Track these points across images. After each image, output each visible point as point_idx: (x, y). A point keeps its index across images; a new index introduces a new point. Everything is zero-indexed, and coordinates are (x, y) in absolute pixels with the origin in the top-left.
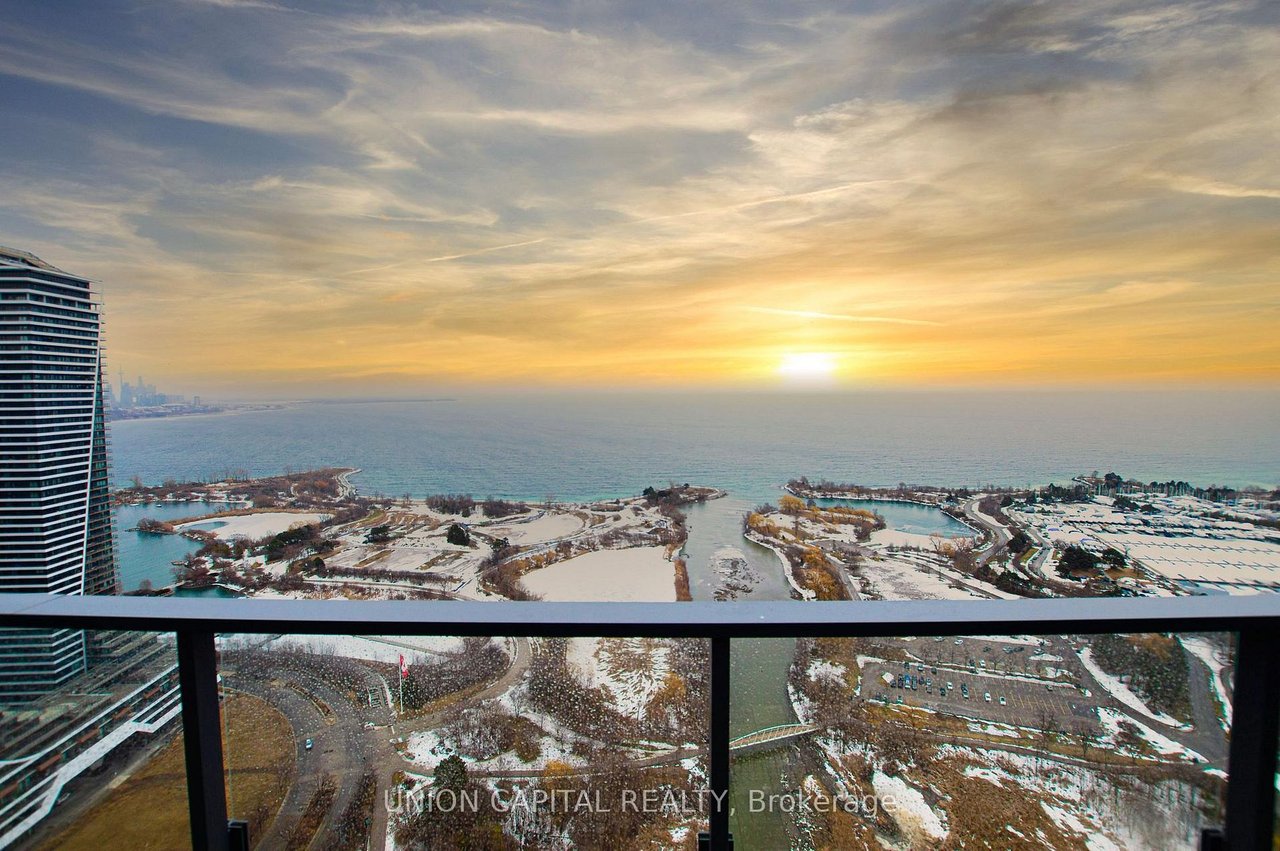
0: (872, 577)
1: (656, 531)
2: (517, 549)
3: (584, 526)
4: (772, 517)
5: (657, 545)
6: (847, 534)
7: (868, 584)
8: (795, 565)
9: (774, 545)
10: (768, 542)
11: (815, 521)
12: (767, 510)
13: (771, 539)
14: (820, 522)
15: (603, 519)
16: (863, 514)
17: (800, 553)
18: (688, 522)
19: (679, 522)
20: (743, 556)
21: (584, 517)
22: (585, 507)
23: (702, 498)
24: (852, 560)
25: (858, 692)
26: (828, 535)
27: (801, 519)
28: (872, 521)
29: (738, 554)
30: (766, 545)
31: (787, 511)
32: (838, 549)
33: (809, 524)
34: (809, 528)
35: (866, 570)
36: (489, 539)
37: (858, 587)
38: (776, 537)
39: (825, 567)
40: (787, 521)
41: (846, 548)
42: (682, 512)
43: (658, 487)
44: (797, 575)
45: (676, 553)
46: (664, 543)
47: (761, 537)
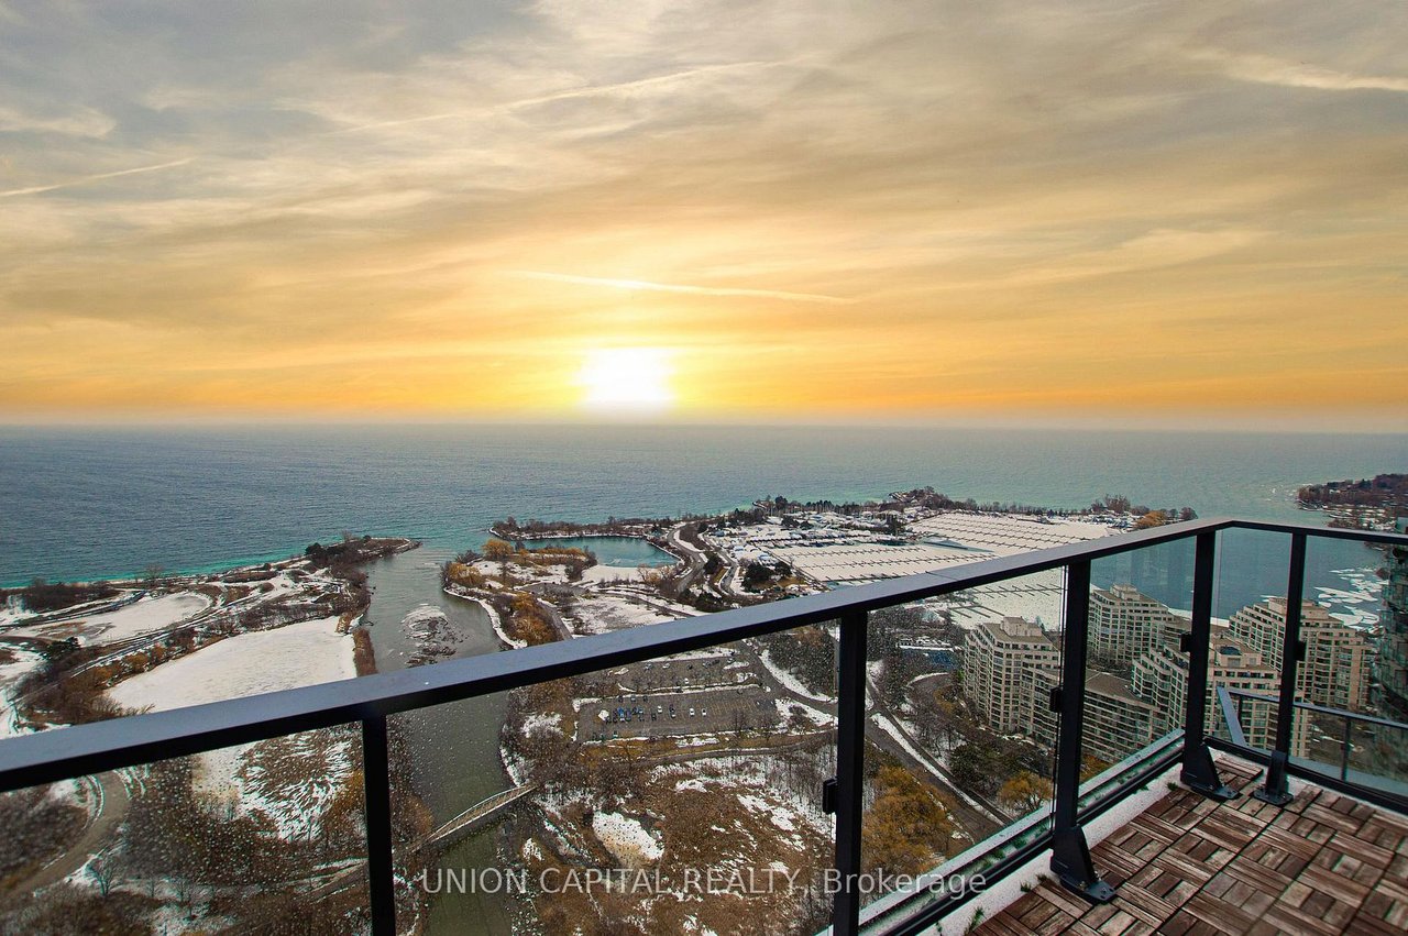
0: (585, 616)
1: (326, 599)
2: (95, 651)
3: (214, 604)
4: (475, 565)
5: (328, 616)
6: (558, 575)
7: (581, 624)
8: (504, 617)
9: (480, 596)
10: (472, 594)
11: (524, 565)
12: (470, 557)
13: (476, 590)
14: (529, 565)
15: (246, 591)
16: (574, 552)
17: (509, 601)
18: (370, 583)
19: (358, 583)
20: (442, 614)
21: (213, 592)
22: (215, 579)
23: (388, 550)
24: (564, 600)
25: (574, 738)
26: (539, 579)
27: (509, 564)
28: (583, 558)
29: (437, 613)
30: (470, 598)
31: (493, 557)
32: (549, 591)
33: (518, 569)
34: (519, 572)
35: (580, 609)
36: (37, 645)
37: (571, 629)
38: (481, 587)
39: (536, 612)
40: (493, 568)
41: (558, 589)
42: (362, 571)
43: (326, 542)
44: (506, 627)
45: (354, 622)
46: (337, 612)
47: (464, 589)
